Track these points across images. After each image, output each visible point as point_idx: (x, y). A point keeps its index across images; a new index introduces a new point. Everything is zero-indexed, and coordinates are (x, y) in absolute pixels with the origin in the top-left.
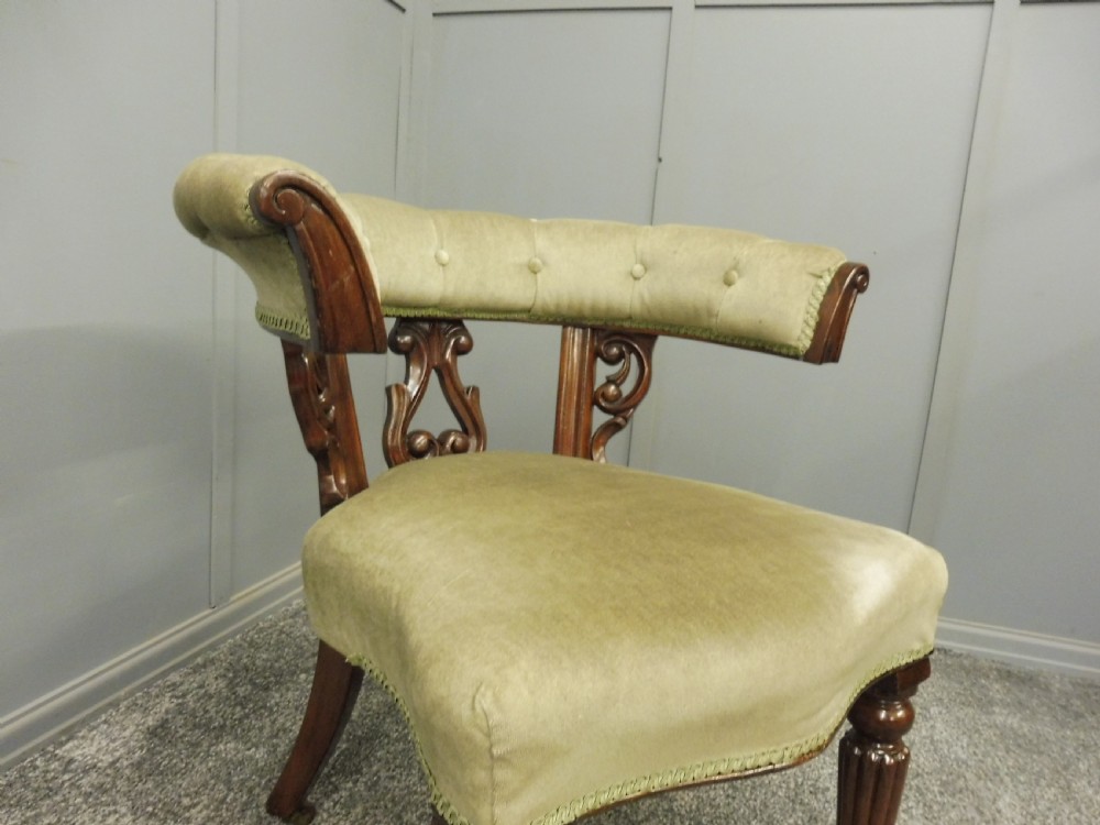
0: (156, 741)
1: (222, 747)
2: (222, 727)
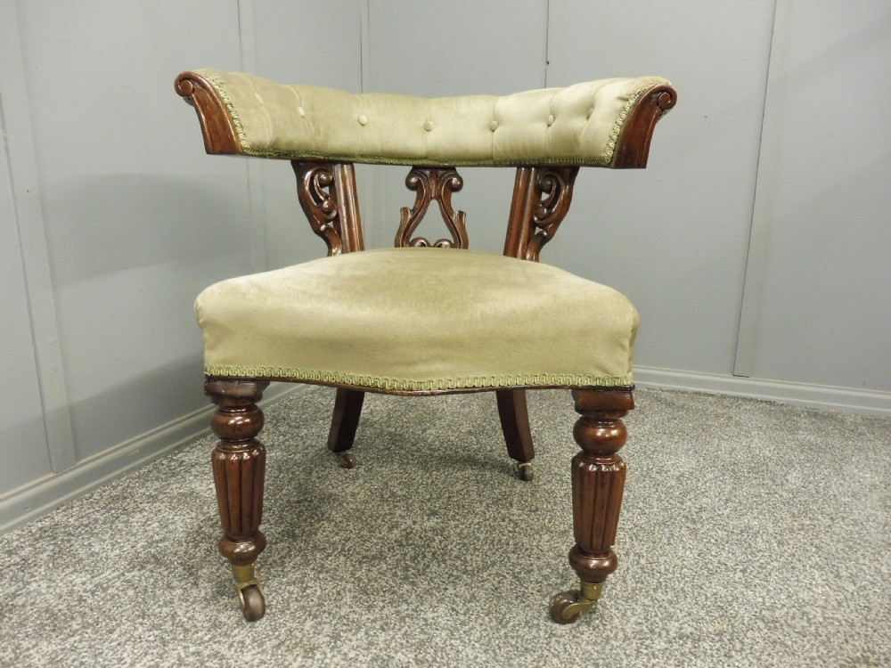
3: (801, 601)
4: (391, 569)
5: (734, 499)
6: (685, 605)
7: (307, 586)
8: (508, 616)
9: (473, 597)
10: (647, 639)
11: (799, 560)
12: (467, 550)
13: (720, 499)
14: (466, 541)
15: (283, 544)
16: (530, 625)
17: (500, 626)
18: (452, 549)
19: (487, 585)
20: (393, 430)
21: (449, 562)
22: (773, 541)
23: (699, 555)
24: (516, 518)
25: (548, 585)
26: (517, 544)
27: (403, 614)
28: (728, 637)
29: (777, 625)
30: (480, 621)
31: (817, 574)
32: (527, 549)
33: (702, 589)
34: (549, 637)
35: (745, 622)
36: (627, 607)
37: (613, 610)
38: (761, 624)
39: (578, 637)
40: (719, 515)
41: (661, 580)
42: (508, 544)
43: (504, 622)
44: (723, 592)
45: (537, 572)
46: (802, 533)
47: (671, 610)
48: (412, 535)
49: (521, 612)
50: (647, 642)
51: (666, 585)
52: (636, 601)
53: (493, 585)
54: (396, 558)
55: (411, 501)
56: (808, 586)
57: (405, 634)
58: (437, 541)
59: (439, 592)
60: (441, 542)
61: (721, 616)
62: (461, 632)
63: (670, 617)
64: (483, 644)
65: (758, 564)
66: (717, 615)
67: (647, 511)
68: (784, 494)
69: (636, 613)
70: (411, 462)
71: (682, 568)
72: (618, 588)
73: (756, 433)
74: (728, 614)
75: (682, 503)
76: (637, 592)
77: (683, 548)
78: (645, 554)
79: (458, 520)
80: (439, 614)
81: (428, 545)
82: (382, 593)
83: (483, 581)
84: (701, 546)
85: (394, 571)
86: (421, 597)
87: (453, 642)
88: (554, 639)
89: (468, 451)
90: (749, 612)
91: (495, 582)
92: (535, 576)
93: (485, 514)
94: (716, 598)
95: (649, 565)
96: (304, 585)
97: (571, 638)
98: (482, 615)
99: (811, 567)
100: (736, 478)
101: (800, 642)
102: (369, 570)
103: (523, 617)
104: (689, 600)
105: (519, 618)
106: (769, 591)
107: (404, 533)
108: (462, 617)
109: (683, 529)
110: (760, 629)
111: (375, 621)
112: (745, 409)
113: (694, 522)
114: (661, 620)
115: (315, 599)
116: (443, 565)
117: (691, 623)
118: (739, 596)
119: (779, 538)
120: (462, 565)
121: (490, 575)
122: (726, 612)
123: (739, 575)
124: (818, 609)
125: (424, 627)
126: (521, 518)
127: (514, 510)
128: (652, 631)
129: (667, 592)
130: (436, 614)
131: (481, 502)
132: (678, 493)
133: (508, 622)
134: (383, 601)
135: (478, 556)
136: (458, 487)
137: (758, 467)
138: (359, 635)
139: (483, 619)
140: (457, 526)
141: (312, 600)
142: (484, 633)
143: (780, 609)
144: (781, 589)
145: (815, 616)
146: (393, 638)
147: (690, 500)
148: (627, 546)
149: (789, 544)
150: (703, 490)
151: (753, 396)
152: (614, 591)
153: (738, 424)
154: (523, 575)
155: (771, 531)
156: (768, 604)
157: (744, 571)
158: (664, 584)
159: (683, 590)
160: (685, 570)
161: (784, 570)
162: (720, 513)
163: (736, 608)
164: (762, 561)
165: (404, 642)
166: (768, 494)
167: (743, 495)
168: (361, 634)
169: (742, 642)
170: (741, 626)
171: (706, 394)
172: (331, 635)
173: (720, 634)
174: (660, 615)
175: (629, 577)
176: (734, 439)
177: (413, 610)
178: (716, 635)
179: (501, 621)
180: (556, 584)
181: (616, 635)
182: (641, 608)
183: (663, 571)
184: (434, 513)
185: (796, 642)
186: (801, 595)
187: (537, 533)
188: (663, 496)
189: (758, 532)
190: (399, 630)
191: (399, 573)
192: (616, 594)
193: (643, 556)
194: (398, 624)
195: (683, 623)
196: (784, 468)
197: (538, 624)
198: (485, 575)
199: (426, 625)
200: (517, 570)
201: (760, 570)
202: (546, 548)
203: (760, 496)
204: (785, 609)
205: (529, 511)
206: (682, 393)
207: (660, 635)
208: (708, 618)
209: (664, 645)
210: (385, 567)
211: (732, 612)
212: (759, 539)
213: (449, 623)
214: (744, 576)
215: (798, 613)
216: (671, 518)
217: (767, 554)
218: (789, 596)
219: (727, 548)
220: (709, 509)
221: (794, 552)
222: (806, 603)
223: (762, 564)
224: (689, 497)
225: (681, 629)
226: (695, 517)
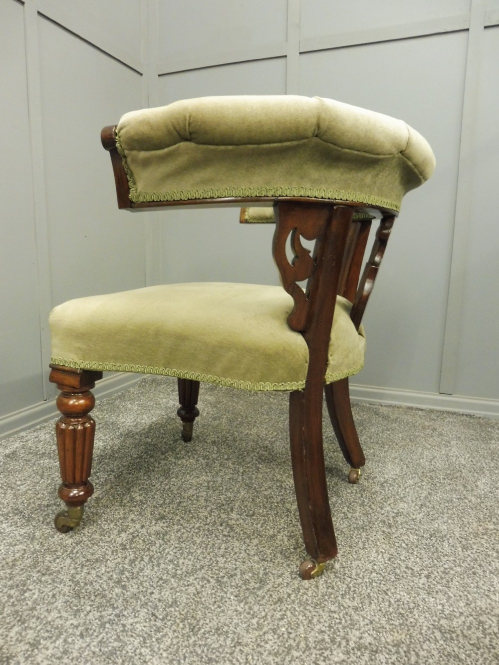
0: (8, 459)
1: (42, 461)
2: (44, 454)
3: (478, 609)
4: (108, 572)
5: (428, 504)
6: (370, 611)
7: (28, 589)
8: (201, 622)
9: (175, 602)
10: (326, 649)
11: (480, 566)
12: (182, 554)
13: (416, 505)
14: (183, 545)
15: (20, 546)
16: (219, 632)
17: (191, 633)
18: (168, 553)
19: (191, 590)
20: (150, 440)
21: (162, 566)
22: (458, 545)
23: (389, 560)
24: (233, 522)
25: (247, 589)
26: (228, 547)
27: (106, 620)
28: (405, 649)
29: (454, 635)
30: (174, 627)
32: (236, 553)
33: (387, 594)
34: (235, 646)
35: (423, 631)
36: (314, 613)
37: (300, 617)
38: (438, 635)
39: (261, 646)
40: (413, 520)
41: (351, 585)
42: (220, 548)
43: (196, 629)
44: (406, 598)
45: (239, 576)
46: (485, 537)
47: (356, 617)
48: (137, 538)
49: (215, 618)
50: (327, 653)
51: (355, 591)
52: (324, 607)
53: (196, 589)
54: (116, 561)
55: (145, 506)
56: (486, 593)
57: (100, 642)
58: (158, 545)
59: (144, 597)
60: (160, 546)
61: (400, 625)
62: (154, 640)
63: (353, 625)
64: (170, 654)
65: (442, 569)
66: (397, 623)
67: (349, 515)
68: (473, 499)
69: (322, 620)
70: (156, 469)
71: (371, 572)
72: (310, 593)
73: (455, 442)
74: (408, 623)
75: (382, 508)
76: (326, 597)
77: (377, 552)
79: (182, 525)
80: (139, 620)
81: (149, 549)
82: (93, 598)
83: (188, 585)
84: (392, 550)
85: (111, 573)
86: (127, 602)
87: (143, 650)
88: (238, 648)
89: (208, 459)
90: (428, 621)
91: (198, 587)
92: (237, 580)
93: (207, 518)
94: (399, 605)
95: (342, 570)
96: (25, 588)
97: (255, 647)
98: (178, 621)
99: (491, 572)
100: (432, 484)
101: (474, 655)
102: (89, 573)
103: (215, 623)
104: (373, 607)
105: (211, 625)
106: (449, 597)
107: (130, 537)
108: (159, 624)
109: (379, 533)
110: (436, 641)
111: (77, 627)
112: (449, 422)
113: (390, 526)
114: (344, 628)
115: (30, 603)
116: (156, 569)
117: (371, 632)
118: (421, 603)
119: (464, 542)
120: (173, 569)
121: (196, 579)
122: (407, 620)
123: (423, 580)
124: (493, 619)
125: (121, 634)
126: (238, 523)
127: (234, 515)
128: (333, 641)
129: (354, 598)
130: (136, 620)
131: (206, 507)
132: (380, 498)
133: (199, 629)
134: (91, 606)
135: (190, 560)
136: (191, 492)
137: (453, 475)
138: (58, 642)
139: (178, 625)
140: (178, 531)
141: (27, 604)
142: (175, 641)
143: (457, 618)
144: (460, 596)
145: (490, 627)
146: (88, 645)
147: (389, 505)
149: (473, 549)
150: (402, 496)
151: (456, 410)
152: (305, 597)
153: (441, 434)
154: (225, 579)
155: (458, 535)
156: (447, 612)
157: (428, 577)
158: (352, 589)
159: (369, 596)
160: (374, 574)
161: (465, 575)
162: (414, 517)
163: (417, 616)
164: (446, 566)
165: (97, 650)
166: (458, 499)
167: (437, 501)
168: (60, 642)
169: (417, 655)
170: (419, 636)
171: (418, 409)
172: (32, 641)
173: (397, 645)
174: (343, 622)
176: (436, 448)
177: (116, 616)
178: (394, 646)
179: (194, 627)
180: (253, 589)
181: (298, 645)
182: (327, 615)
183: (354, 576)
184: (162, 518)
185: (469, 656)
186: (479, 603)
187: (249, 537)
188: (366, 501)
189: (445, 536)
190: (97, 636)
191: (115, 576)
192: (307, 600)
194: (97, 631)
195: (364, 632)
196: (475, 474)
197: (227, 632)
198: (191, 579)
199: (123, 631)
200: (221, 574)
201: (443, 576)
202: (252, 552)
203: (452, 501)
204: (463, 618)
205: (246, 515)
206: (398, 408)
207: (340, 644)
208: (388, 627)
209: (342, 656)
210: (103, 569)
211: (412, 620)
212: (445, 544)
213: (145, 629)
214: (428, 581)
215: (475, 623)
216: (370, 523)
217: (451, 559)
218: (467, 604)
219: (415, 553)
220: (405, 514)
221: (476, 557)
222: (483, 612)
223: (446, 569)
224: (388, 502)
225: (361, 638)
226: (391, 521)
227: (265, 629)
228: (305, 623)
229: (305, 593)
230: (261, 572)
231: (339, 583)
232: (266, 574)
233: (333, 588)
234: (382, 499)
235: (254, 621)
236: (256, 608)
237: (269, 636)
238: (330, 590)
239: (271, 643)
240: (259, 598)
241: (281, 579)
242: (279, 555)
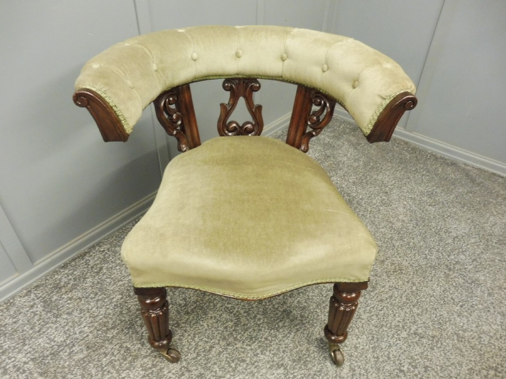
6: (425, 317)
10: (399, 330)
11: (494, 307)
13: (471, 258)
22: (486, 292)
23: (443, 291)
28: (437, 340)
29: (463, 340)
31: (499, 317)
33: (436, 310)
35: (449, 334)
38: (455, 337)
39: (370, 322)
44: (446, 315)
47: (417, 319)
50: (399, 332)
57: (298, 302)
61: (438, 328)
66: (437, 327)
67: (428, 257)
71: (431, 297)
72: (397, 300)
75: (449, 256)
78: (417, 284)
84: (447, 286)
88: (360, 320)
95: (416, 291)
97: (367, 321)
99: (498, 313)
101: (469, 351)
104: (427, 315)
106: (469, 320)
108: (324, 299)
110: (453, 340)
113: (450, 270)
114: (410, 322)
118: (452, 320)
122: (442, 326)
123: (458, 308)
132: (449, 249)
145: (484, 341)
146: (293, 302)
147: (454, 255)
148: (410, 277)
152: (394, 302)
155: (489, 285)
157: (461, 306)
159: (426, 309)
160: (433, 298)
162: (466, 267)
164: (474, 303)
169: (442, 344)
173: (433, 337)
174: (410, 320)
175: (404, 295)
178: (432, 337)
181: (387, 325)
185: (467, 351)
186: (484, 328)
192: (395, 303)
193: (415, 285)
195: (419, 328)
199: (308, 299)
203: (494, 261)
204: (472, 333)
208: (432, 328)
209: (406, 336)
211: (445, 327)
212: (479, 289)
213: (318, 300)
214: (460, 309)
215: (477, 337)
216: (439, 265)
217: (479, 299)
218: (477, 327)
219: (459, 291)
220: (462, 263)
221: (494, 301)
222: (484, 333)
223: (473, 304)
224: (454, 253)
225: (417, 330)
226: (452, 267)
227: (373, 314)
228: (392, 315)
229: (395, 300)
230: (374, 282)
231: (413, 298)
232: (376, 284)
233: (409, 300)
234: (451, 250)
235: (368, 308)
236: (369, 302)
237: (374, 317)
238: (408, 301)
239: (375, 321)
240: (371, 297)
241: (383, 289)
242: (384, 274)
